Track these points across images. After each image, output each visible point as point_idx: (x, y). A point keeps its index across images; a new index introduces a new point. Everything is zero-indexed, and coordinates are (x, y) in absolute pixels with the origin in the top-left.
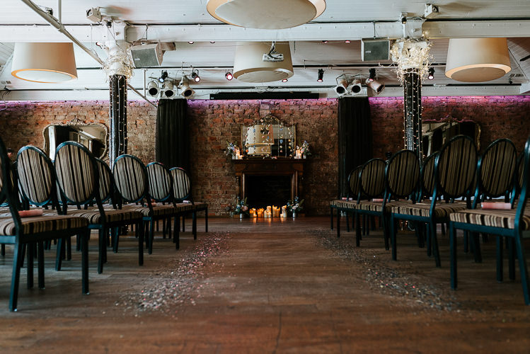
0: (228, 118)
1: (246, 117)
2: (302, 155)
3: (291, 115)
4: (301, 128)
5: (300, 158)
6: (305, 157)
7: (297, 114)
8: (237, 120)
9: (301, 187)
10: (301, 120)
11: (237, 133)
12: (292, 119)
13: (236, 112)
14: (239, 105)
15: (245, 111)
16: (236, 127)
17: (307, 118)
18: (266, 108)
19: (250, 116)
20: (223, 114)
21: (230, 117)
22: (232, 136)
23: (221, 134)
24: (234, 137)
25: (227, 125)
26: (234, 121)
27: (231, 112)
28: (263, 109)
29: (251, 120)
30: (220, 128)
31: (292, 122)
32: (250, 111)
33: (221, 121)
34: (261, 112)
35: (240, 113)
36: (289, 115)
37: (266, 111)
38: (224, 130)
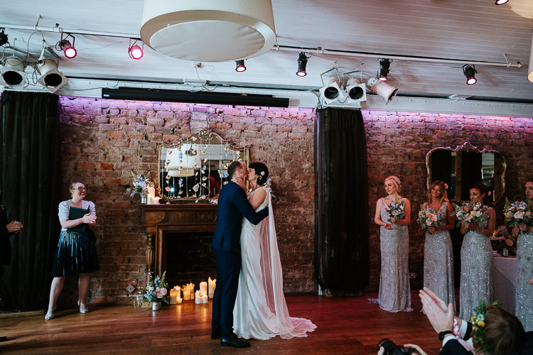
0: (135, 133)
1: (167, 131)
3: (242, 131)
4: (258, 153)
7: (251, 131)
8: (151, 136)
10: (258, 141)
11: (150, 158)
12: (243, 139)
13: (150, 123)
14: (156, 112)
15: (165, 121)
16: (150, 148)
17: (267, 137)
18: (201, 119)
19: (174, 129)
20: (126, 125)
21: (139, 131)
22: (141, 163)
23: (121, 159)
24: (146, 166)
25: (133, 144)
26: (147, 138)
27: (140, 121)
28: (197, 120)
29: (175, 136)
30: (121, 148)
31: (243, 144)
32: (174, 121)
33: (123, 136)
34: (192, 123)
35: (156, 124)
36: (239, 132)
37: (200, 123)
38: (128, 152)
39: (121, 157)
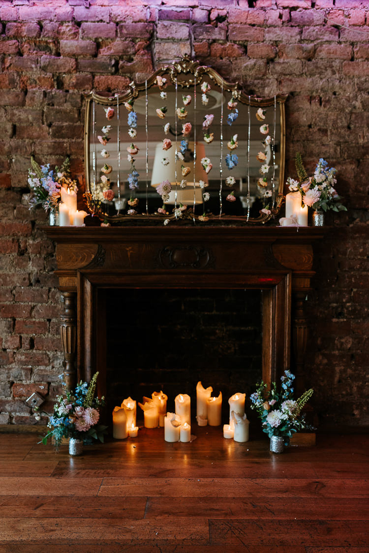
0: (35, 73)
1: (103, 67)
2: (311, 211)
3: (270, 61)
4: (306, 112)
5: (302, 223)
6: (318, 220)
7: (291, 61)
8: (70, 80)
9: (302, 332)
10: (307, 82)
11: (68, 127)
12: (272, 79)
13: (67, 50)
14: (79, 24)
15: (98, 46)
16: (67, 107)
17: (329, 72)
18: (178, 36)
19: (117, 63)
20: (17, 58)
21: (44, 69)
22: (50, 141)
23: (10, 131)
24: (60, 145)
25: (32, 99)
26: (60, 84)
27: (46, 48)
28: (167, 40)
29: (120, 78)
30: (8, 108)
31: (271, 90)
32: (118, 45)
33: (12, 82)
34: (157, 48)
35: (79, 52)
36: (261, 62)
37: (175, 46)
38: (23, 116)
39: (9, 127)
